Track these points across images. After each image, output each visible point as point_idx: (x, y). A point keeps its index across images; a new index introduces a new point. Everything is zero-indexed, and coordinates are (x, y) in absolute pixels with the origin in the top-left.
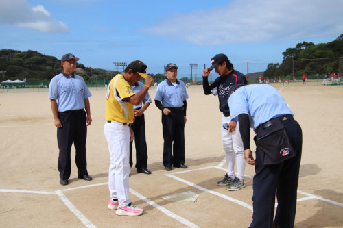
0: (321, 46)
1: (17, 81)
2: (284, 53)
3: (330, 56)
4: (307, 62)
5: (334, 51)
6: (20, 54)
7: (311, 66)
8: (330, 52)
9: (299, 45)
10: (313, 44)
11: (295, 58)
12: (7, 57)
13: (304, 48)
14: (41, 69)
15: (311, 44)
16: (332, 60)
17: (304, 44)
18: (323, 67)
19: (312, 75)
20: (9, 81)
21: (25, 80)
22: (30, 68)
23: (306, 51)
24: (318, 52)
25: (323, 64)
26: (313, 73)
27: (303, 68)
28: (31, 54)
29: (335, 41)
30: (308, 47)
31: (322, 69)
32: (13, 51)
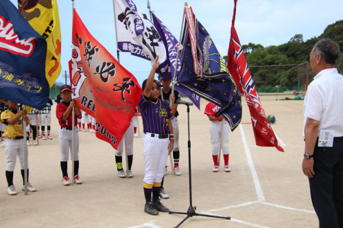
0: (272, 50)
3: (284, 62)
5: (288, 56)
7: (261, 75)
8: (283, 57)
10: (262, 47)
16: (287, 68)
17: (251, 45)
18: (276, 77)
19: (262, 87)
23: (253, 55)
24: (269, 57)
25: (275, 73)
26: (263, 84)
29: (289, 43)
30: (255, 50)
31: (275, 80)
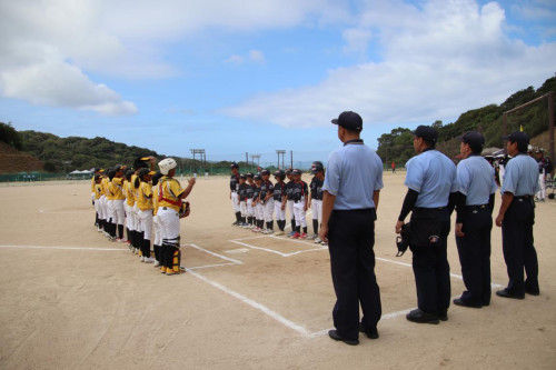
1: (86, 172)
2: (379, 139)
4: (403, 149)
6: (87, 142)
9: (394, 131)
11: (392, 145)
12: (73, 145)
13: (400, 134)
14: (109, 158)
15: (407, 130)
17: (400, 130)
20: (76, 172)
21: (93, 170)
22: (97, 157)
23: (402, 137)
27: (399, 156)
28: (99, 140)
30: (404, 133)
32: (79, 139)
